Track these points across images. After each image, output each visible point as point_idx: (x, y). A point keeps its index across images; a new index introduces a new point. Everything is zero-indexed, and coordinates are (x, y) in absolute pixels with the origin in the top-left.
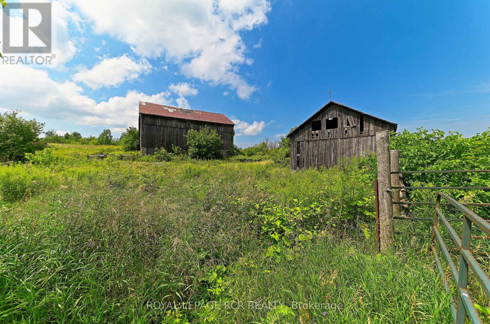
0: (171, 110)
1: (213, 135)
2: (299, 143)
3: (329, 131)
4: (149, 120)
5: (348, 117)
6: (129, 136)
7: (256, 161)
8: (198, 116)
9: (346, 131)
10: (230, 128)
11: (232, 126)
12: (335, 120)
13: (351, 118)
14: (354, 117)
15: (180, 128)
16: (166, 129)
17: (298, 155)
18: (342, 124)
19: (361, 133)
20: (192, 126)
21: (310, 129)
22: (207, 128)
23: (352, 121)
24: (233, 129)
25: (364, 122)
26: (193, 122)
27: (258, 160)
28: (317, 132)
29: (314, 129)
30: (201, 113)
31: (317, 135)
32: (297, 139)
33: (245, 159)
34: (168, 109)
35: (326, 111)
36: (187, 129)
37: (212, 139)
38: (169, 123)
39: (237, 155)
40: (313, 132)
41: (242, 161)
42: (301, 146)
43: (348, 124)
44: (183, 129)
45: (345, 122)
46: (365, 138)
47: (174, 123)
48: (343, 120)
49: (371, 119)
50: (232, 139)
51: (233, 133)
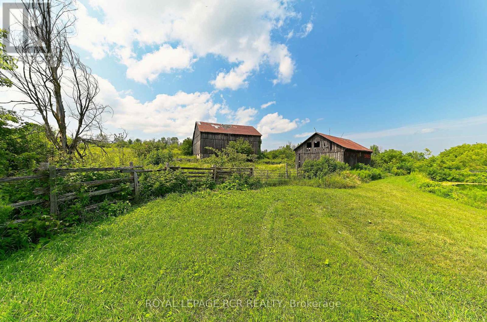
0: (216, 127)
1: (246, 145)
2: (300, 154)
3: (316, 148)
4: (204, 135)
5: (325, 142)
6: (186, 145)
7: (277, 163)
8: (234, 130)
9: (324, 149)
10: (258, 138)
11: (260, 136)
12: (318, 143)
13: (326, 142)
14: (327, 142)
15: (223, 140)
16: (214, 141)
17: (299, 161)
18: (322, 145)
19: (331, 151)
20: (231, 138)
21: (306, 147)
22: (242, 139)
23: (326, 144)
24: (260, 139)
25: (332, 145)
26: (232, 135)
27: (279, 163)
28: (309, 148)
29: (308, 147)
30: (236, 127)
31: (309, 150)
32: (299, 152)
33: (269, 162)
34: (214, 126)
35: (314, 137)
36: (228, 140)
37: (246, 148)
38: (217, 137)
39: (263, 158)
40: (307, 148)
41: (267, 163)
42: (301, 156)
43: (325, 146)
44: (225, 140)
45: (323, 144)
46: (332, 153)
47: (220, 136)
48: (322, 143)
49: (334, 143)
50: (260, 147)
51: (260, 142)
